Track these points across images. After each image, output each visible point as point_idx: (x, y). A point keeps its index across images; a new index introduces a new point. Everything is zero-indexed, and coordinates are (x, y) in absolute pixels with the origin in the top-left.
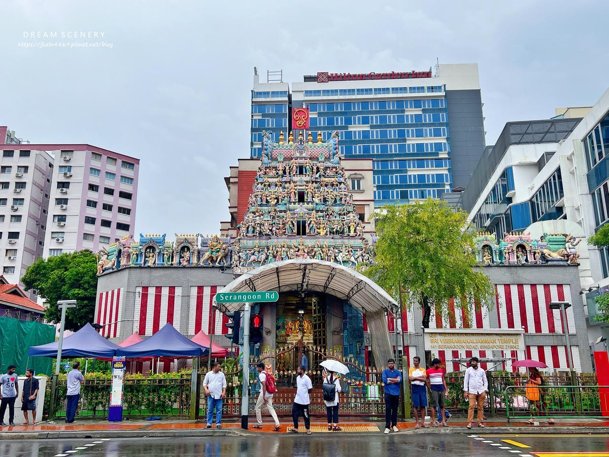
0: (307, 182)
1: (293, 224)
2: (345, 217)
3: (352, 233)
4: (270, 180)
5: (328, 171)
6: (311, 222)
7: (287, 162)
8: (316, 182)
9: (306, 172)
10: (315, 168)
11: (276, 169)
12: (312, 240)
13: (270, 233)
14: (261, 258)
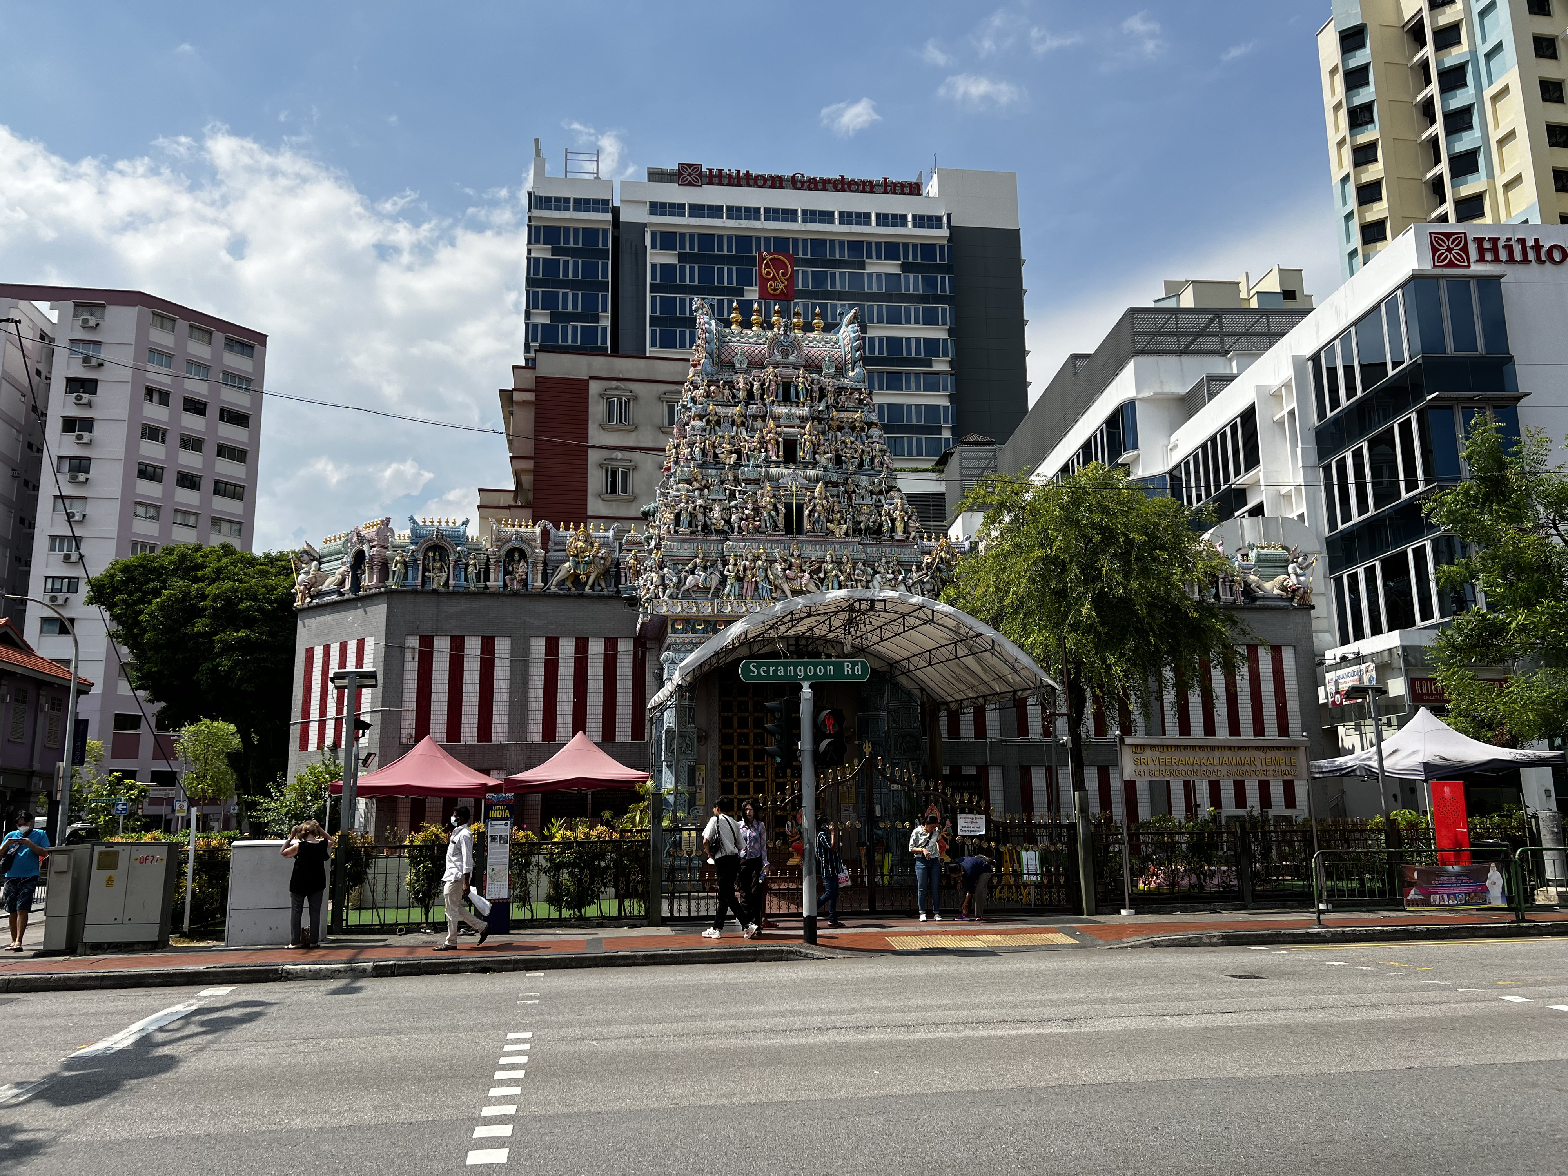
0: (803, 419)
1: (776, 509)
2: (882, 498)
3: (899, 534)
4: (721, 410)
5: (843, 398)
6: (814, 506)
7: (755, 372)
8: (820, 420)
9: (797, 397)
10: (816, 388)
11: (732, 386)
12: (818, 546)
13: (726, 529)
14: (711, 582)
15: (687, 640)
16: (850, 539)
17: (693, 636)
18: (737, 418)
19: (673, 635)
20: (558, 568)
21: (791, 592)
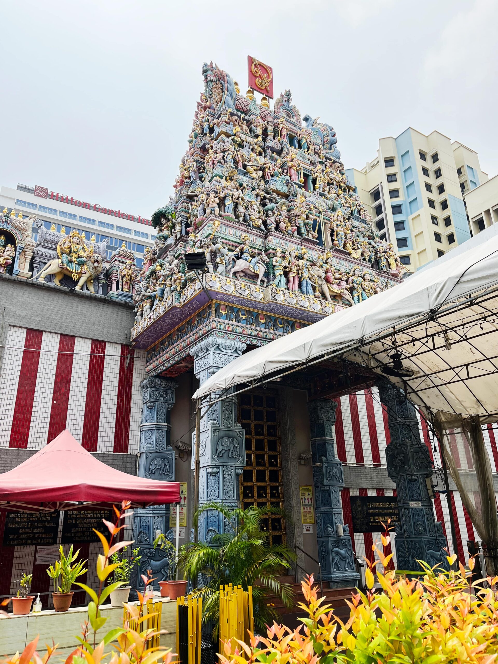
1: (308, 219)
10: (312, 148)
11: (249, 124)
12: (343, 262)
13: (263, 227)
14: (261, 270)
15: (231, 328)
16: (364, 263)
17: (237, 324)
18: (256, 147)
19: (218, 319)
20: (46, 263)
21: (331, 296)
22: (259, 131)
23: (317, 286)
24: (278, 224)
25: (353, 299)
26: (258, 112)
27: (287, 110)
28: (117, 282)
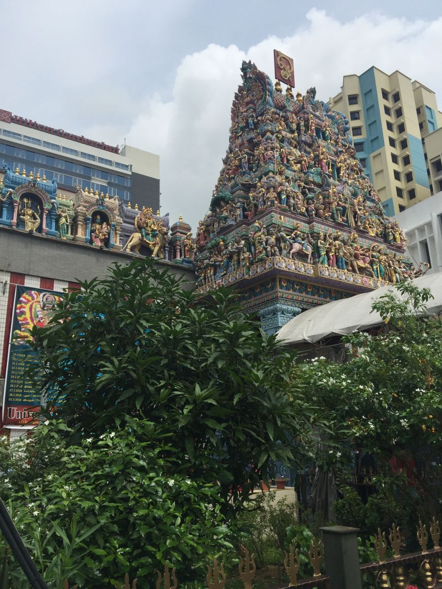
0: (334, 152)
11: (286, 119)
12: (364, 240)
13: (306, 214)
14: (309, 250)
15: (290, 297)
16: (378, 239)
17: (294, 293)
18: (293, 141)
19: (281, 290)
20: (130, 236)
21: (358, 269)
22: (294, 126)
23: (349, 262)
24: (317, 210)
25: (373, 270)
26: (291, 109)
27: (313, 104)
28: (181, 250)
